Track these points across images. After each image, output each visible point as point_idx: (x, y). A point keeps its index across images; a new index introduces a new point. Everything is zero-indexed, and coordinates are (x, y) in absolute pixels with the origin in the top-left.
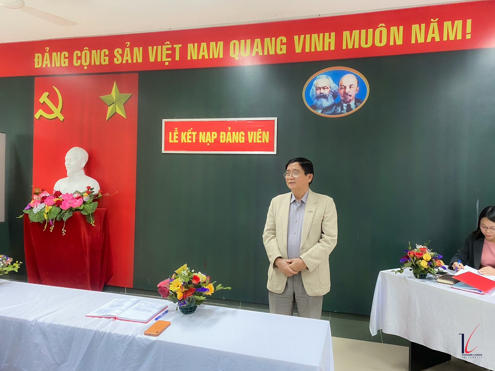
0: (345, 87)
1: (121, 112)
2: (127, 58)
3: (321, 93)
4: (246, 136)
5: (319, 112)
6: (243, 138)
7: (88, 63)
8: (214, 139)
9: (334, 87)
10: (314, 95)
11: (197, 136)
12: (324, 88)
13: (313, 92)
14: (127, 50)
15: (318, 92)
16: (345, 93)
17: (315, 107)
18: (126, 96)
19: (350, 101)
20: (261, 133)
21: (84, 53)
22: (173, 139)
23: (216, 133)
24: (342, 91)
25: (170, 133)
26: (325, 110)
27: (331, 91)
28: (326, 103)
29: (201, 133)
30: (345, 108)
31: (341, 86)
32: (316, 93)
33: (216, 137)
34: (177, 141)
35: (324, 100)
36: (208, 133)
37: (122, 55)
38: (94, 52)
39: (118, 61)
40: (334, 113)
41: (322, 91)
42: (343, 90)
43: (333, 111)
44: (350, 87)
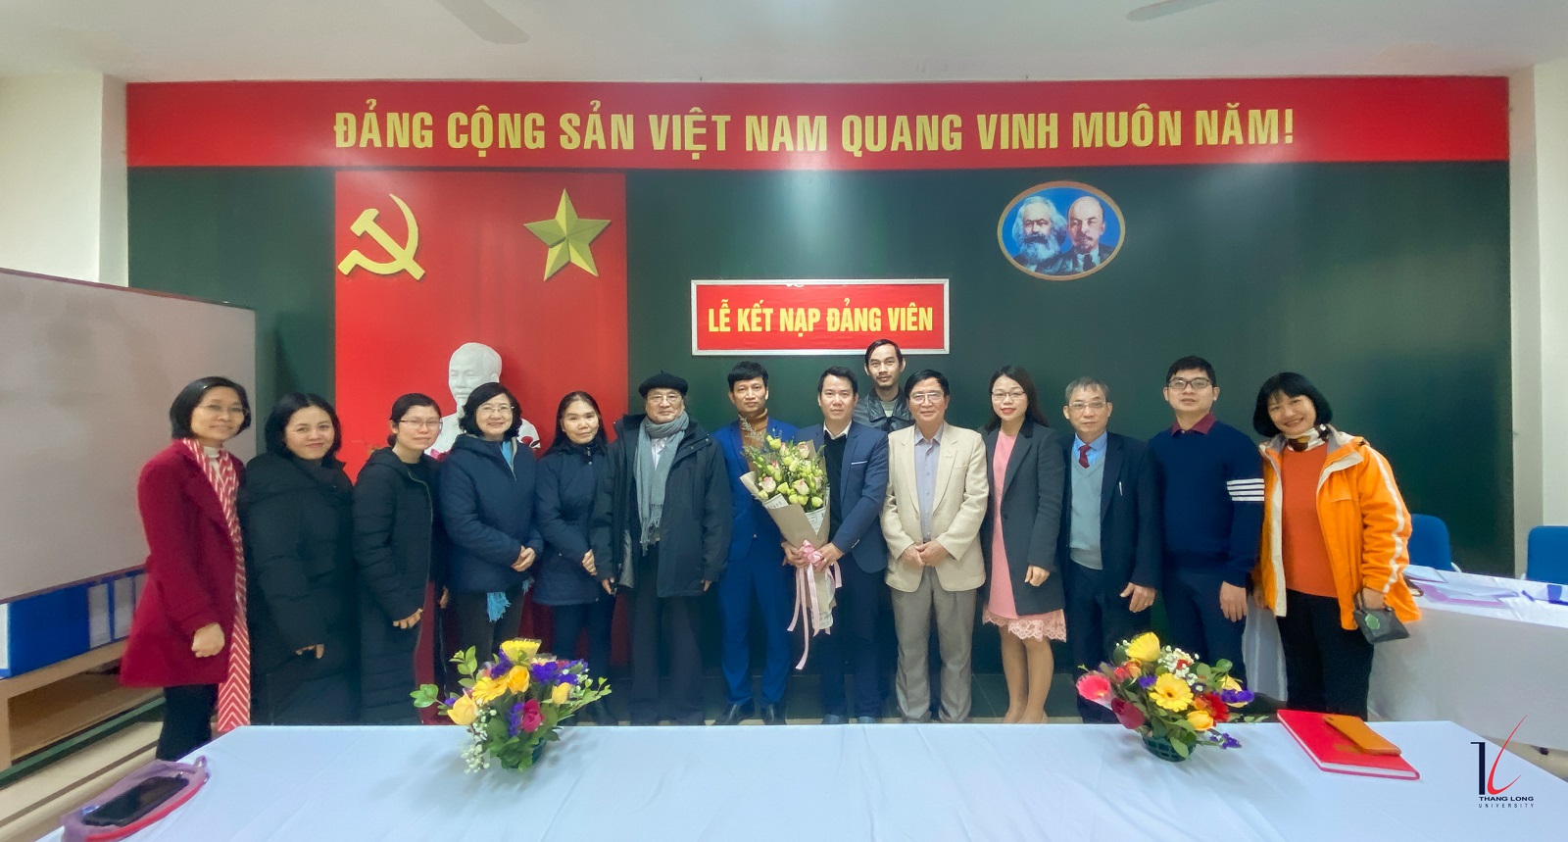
0: (1080, 222)
1: (584, 262)
2: (595, 136)
3: (1034, 233)
4: (885, 318)
5: (1032, 269)
6: (879, 321)
7: (488, 142)
8: (814, 324)
9: (1060, 221)
10: (1019, 236)
11: (775, 317)
12: (1039, 223)
13: (1019, 230)
14: (594, 119)
15: (1029, 230)
16: (1079, 232)
17: (1022, 260)
18: (595, 226)
19: (1090, 248)
20: (915, 310)
21: (476, 118)
22: (719, 322)
23: (817, 312)
24: (1074, 230)
25: (711, 312)
26: (1043, 265)
27: (1052, 229)
28: (1044, 252)
29: (783, 311)
30: (1081, 263)
31: (1073, 219)
32: (1025, 232)
33: (817, 319)
34: (728, 329)
35: (1040, 247)
36: (801, 311)
37: (581, 130)
38: (504, 118)
39: (570, 141)
40: (1061, 272)
41: (1037, 228)
42: (1075, 227)
43: (1057, 268)
44: (1090, 222)
